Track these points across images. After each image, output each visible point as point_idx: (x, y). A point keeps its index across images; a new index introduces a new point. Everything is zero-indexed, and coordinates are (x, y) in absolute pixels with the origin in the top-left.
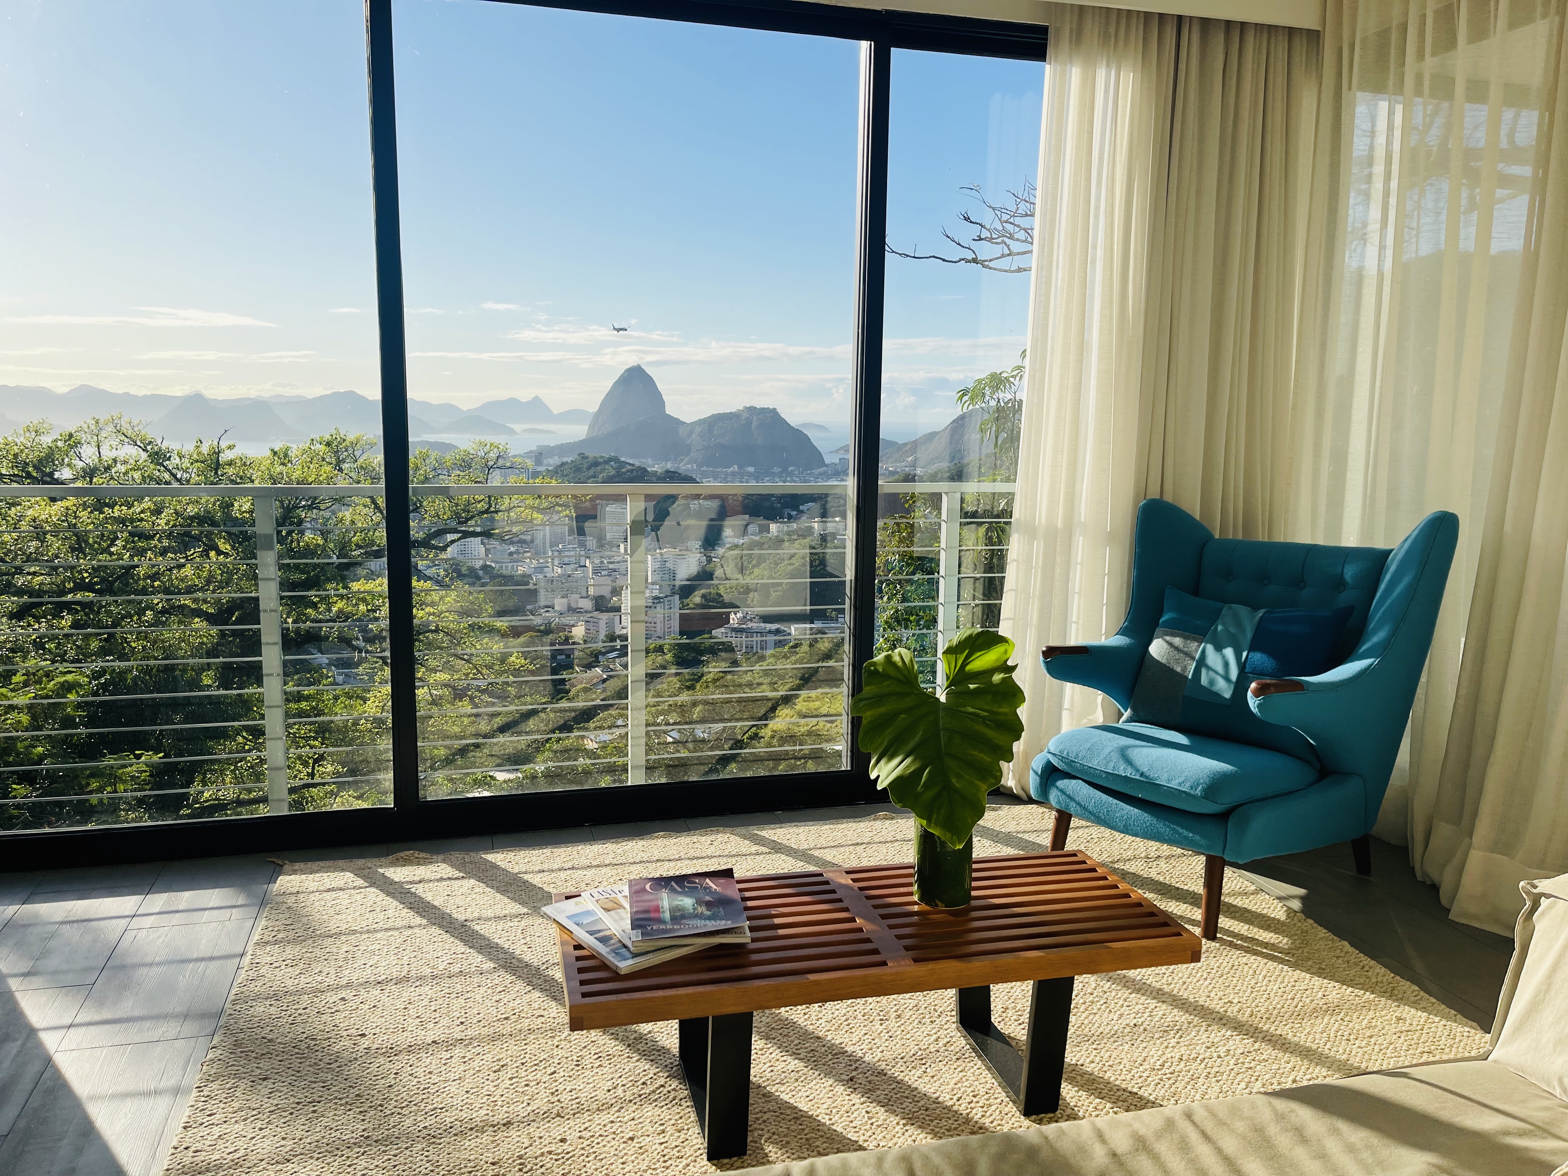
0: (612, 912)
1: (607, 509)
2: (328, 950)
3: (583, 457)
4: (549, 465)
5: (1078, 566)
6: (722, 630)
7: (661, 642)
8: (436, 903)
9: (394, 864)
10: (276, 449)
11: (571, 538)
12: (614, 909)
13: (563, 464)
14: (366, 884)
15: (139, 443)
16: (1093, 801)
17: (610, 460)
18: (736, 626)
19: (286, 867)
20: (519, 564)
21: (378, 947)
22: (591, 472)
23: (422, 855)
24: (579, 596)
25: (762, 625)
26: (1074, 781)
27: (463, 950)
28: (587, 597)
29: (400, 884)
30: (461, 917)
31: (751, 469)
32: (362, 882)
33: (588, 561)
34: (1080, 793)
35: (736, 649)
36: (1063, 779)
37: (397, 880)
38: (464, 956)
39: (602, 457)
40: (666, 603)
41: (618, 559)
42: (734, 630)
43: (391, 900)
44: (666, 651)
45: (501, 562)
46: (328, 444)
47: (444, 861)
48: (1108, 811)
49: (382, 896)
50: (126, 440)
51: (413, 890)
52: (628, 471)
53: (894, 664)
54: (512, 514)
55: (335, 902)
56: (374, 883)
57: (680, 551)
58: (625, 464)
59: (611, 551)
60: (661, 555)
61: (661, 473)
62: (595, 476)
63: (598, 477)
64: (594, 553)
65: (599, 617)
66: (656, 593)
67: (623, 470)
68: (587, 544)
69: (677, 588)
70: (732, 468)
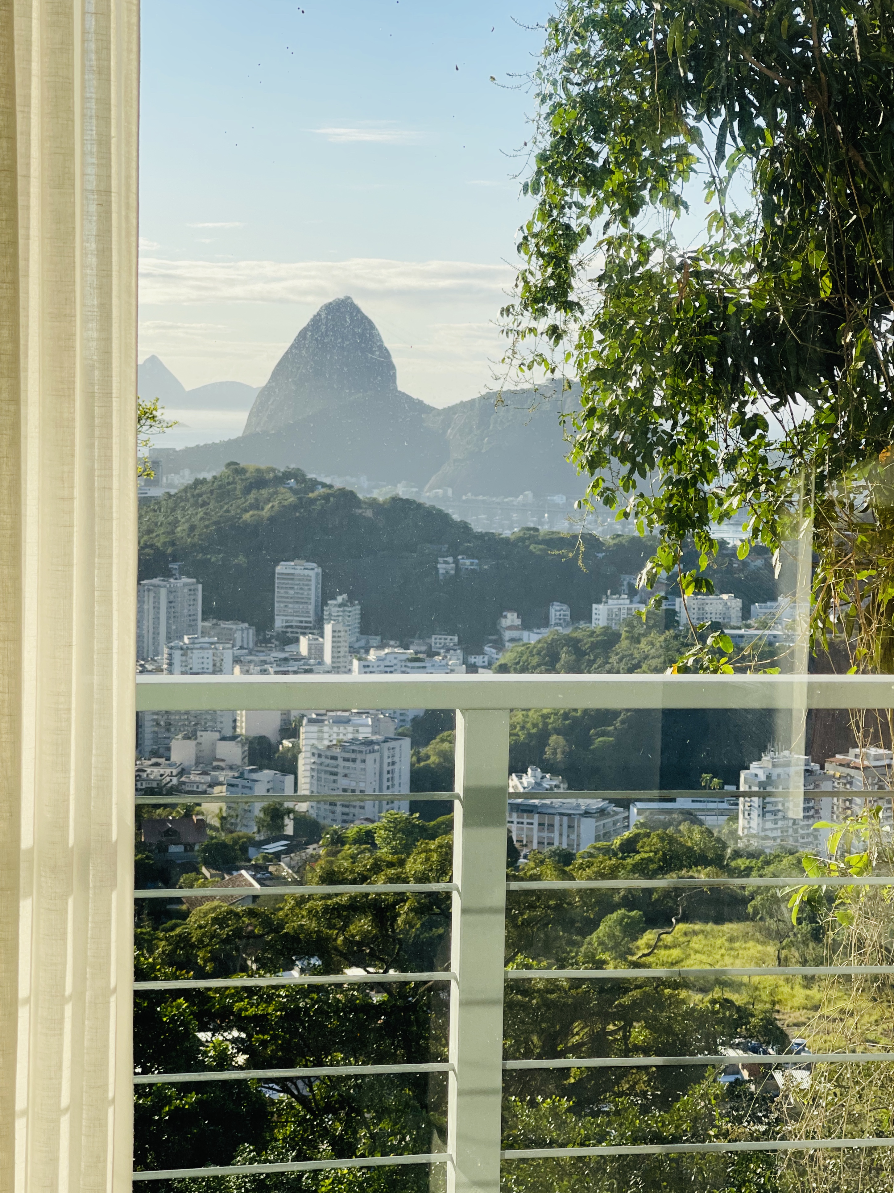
1: (279, 569)
3: (236, 469)
4: (170, 485)
7: (371, 824)
11: (207, 624)
13: (198, 483)
17: (287, 475)
18: (521, 800)
22: (252, 497)
24: (217, 735)
28: (233, 738)
39: (273, 470)
40: (386, 753)
52: (320, 497)
57: (416, 653)
58: (314, 484)
59: (283, 650)
60: (379, 659)
61: (384, 503)
62: (256, 506)
63: (263, 509)
64: (250, 654)
65: (254, 776)
66: (365, 733)
67: (311, 495)
68: (238, 635)
69: (408, 726)
70: (521, 497)
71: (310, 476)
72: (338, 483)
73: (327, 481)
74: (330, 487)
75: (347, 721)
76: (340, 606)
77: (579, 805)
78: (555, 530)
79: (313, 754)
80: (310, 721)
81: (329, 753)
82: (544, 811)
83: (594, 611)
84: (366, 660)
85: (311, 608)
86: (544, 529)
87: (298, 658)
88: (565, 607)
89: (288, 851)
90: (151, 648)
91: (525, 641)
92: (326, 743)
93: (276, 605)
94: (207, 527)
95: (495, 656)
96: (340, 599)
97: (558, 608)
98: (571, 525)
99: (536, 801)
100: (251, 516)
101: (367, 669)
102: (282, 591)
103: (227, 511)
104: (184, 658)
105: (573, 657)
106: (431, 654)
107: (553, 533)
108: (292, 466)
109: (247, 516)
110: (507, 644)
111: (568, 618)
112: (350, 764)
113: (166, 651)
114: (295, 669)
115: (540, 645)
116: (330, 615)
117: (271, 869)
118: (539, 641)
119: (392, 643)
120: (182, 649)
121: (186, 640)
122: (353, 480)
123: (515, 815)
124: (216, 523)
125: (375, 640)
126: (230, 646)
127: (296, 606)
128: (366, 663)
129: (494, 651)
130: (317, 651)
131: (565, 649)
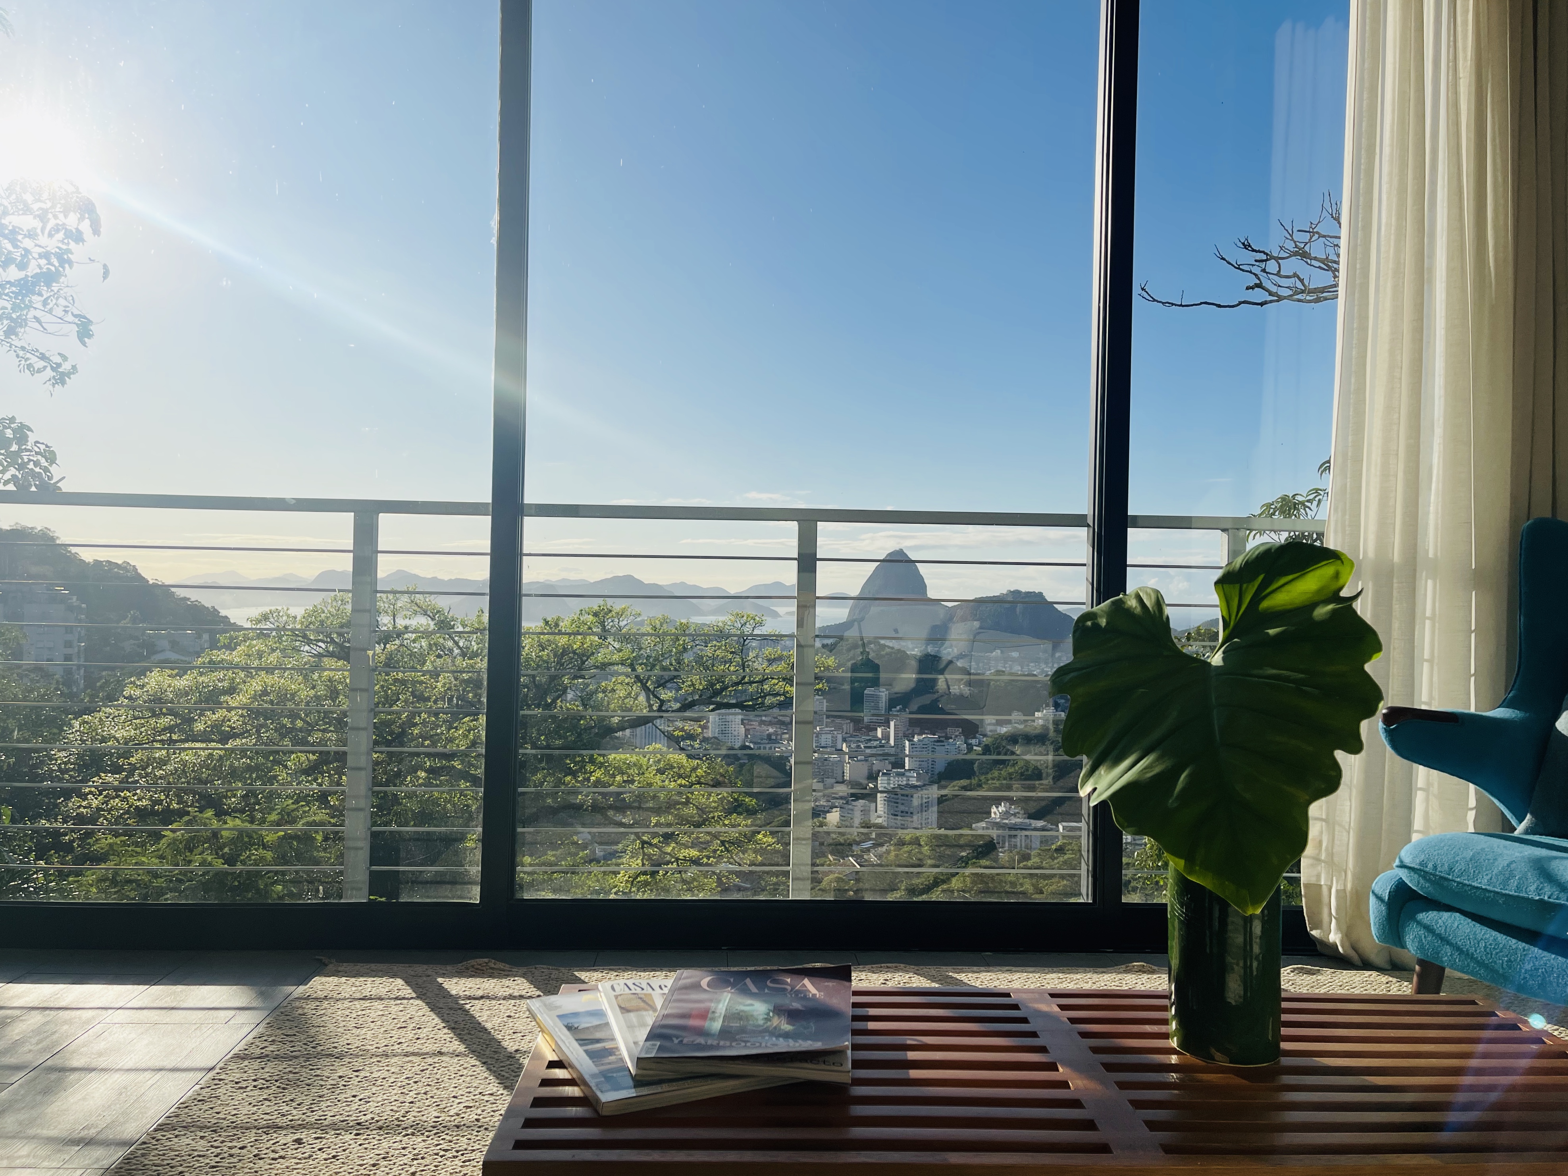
0: (632, 1015)
1: (866, 692)
2: (318, 1072)
5: (1428, 622)
6: (983, 824)
7: (918, 833)
8: (488, 1026)
9: (461, 974)
10: (549, 619)
11: (828, 721)
12: (638, 1010)
13: (824, 646)
14: (414, 995)
15: (429, 613)
16: (1482, 944)
17: (870, 642)
18: (998, 820)
19: (331, 966)
20: (777, 745)
21: (386, 1074)
23: (501, 965)
24: (834, 780)
25: (1027, 821)
26: (1446, 915)
27: (495, 1089)
28: (843, 782)
29: (456, 998)
30: (510, 1045)
31: (1015, 654)
32: (410, 991)
33: (844, 745)
34: (1460, 933)
35: (997, 846)
36: (1427, 911)
37: (454, 992)
38: (492, 1098)
39: (863, 639)
41: (876, 743)
42: (998, 826)
43: (434, 1016)
44: (922, 843)
45: (760, 743)
46: (596, 615)
47: (523, 976)
48: (1509, 961)
49: (426, 1009)
50: (419, 610)
51: (468, 1007)
52: (887, 654)
53: (1128, 612)
54: (765, 687)
55: (364, 1012)
56: (424, 994)
57: (939, 737)
58: (884, 647)
59: (868, 735)
60: (919, 740)
64: (851, 736)
65: (854, 803)
66: (913, 781)
67: (882, 652)
68: (844, 727)
69: (936, 777)
71: (882, 642)
72: (896, 646)
73: (891, 645)
74: (892, 648)
75: (903, 775)
76: (898, 712)
78: (1013, 671)
80: (884, 774)
83: (1035, 716)
84: (913, 741)
85: (883, 713)
86: (1007, 672)
87: (876, 740)
89: (876, 845)
92: (892, 786)
93: (865, 711)
96: (898, 708)
102: (868, 703)
106: (948, 738)
107: (1013, 673)
108: (872, 637)
112: (905, 798)
116: (893, 716)
117: (865, 857)
119: (926, 732)
125: (917, 730)
126: (840, 732)
127: (875, 711)
130: (886, 737)
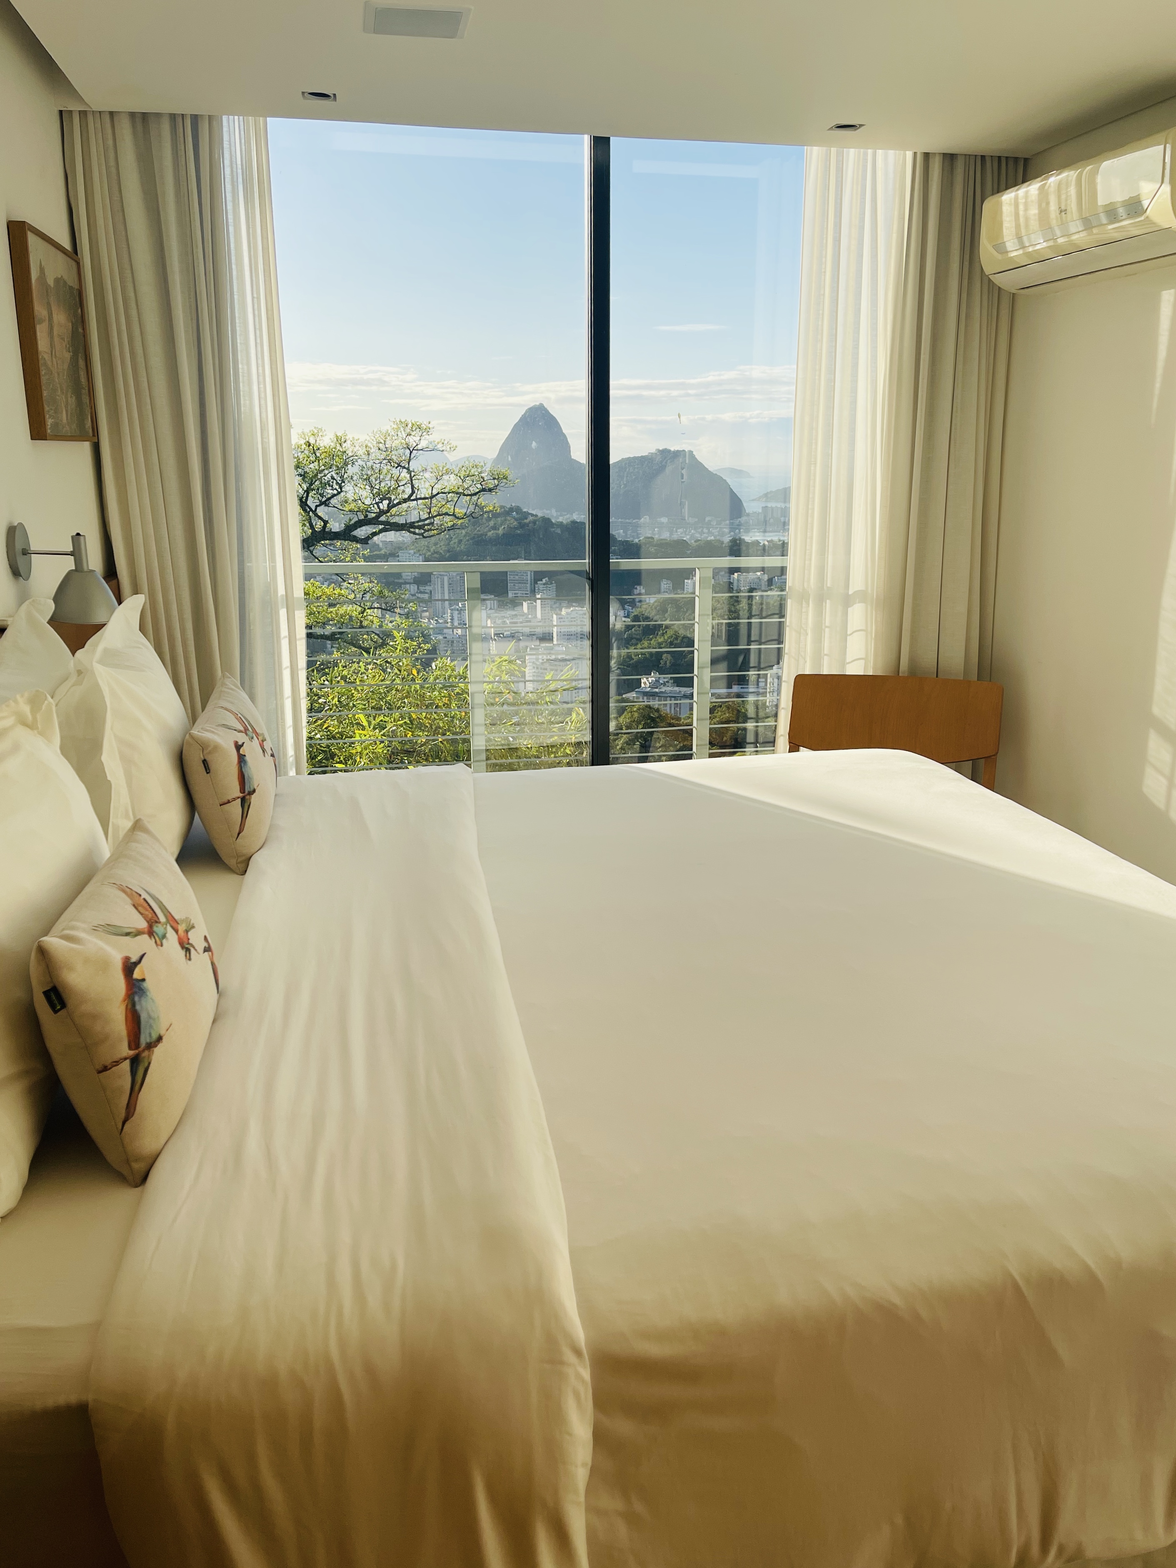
22: (492, 523)
31: (664, 520)
33: (489, 622)
41: (522, 618)
42: (646, 694)
52: (531, 522)
58: (526, 515)
59: (514, 610)
60: (567, 614)
61: (567, 524)
62: (494, 528)
63: (499, 529)
64: (496, 612)
67: (525, 521)
70: (643, 519)
71: (525, 510)
72: (540, 515)
73: (534, 512)
74: (536, 516)
76: (544, 584)
77: (680, 692)
78: (662, 537)
79: (534, 667)
81: (543, 667)
82: (661, 695)
83: (686, 584)
84: (560, 614)
85: (528, 585)
86: (656, 537)
87: (523, 615)
88: (669, 582)
90: (441, 610)
91: (648, 601)
92: (541, 661)
93: (509, 584)
94: (468, 541)
95: (631, 611)
96: (544, 581)
97: (665, 583)
98: (671, 534)
99: (657, 690)
100: (493, 534)
101: (562, 620)
102: (512, 577)
103: (479, 531)
104: (459, 616)
105: (675, 610)
107: (662, 540)
108: (513, 505)
109: (490, 534)
110: (637, 603)
111: (671, 588)
113: (449, 611)
114: (521, 620)
115: (656, 604)
116: (539, 589)
118: (655, 602)
119: (574, 604)
120: (458, 610)
121: (460, 605)
122: (548, 512)
123: (645, 698)
124: (474, 538)
125: (565, 603)
126: (484, 608)
127: (520, 585)
128: (560, 616)
129: (630, 608)
130: (533, 611)
131: (670, 605)
